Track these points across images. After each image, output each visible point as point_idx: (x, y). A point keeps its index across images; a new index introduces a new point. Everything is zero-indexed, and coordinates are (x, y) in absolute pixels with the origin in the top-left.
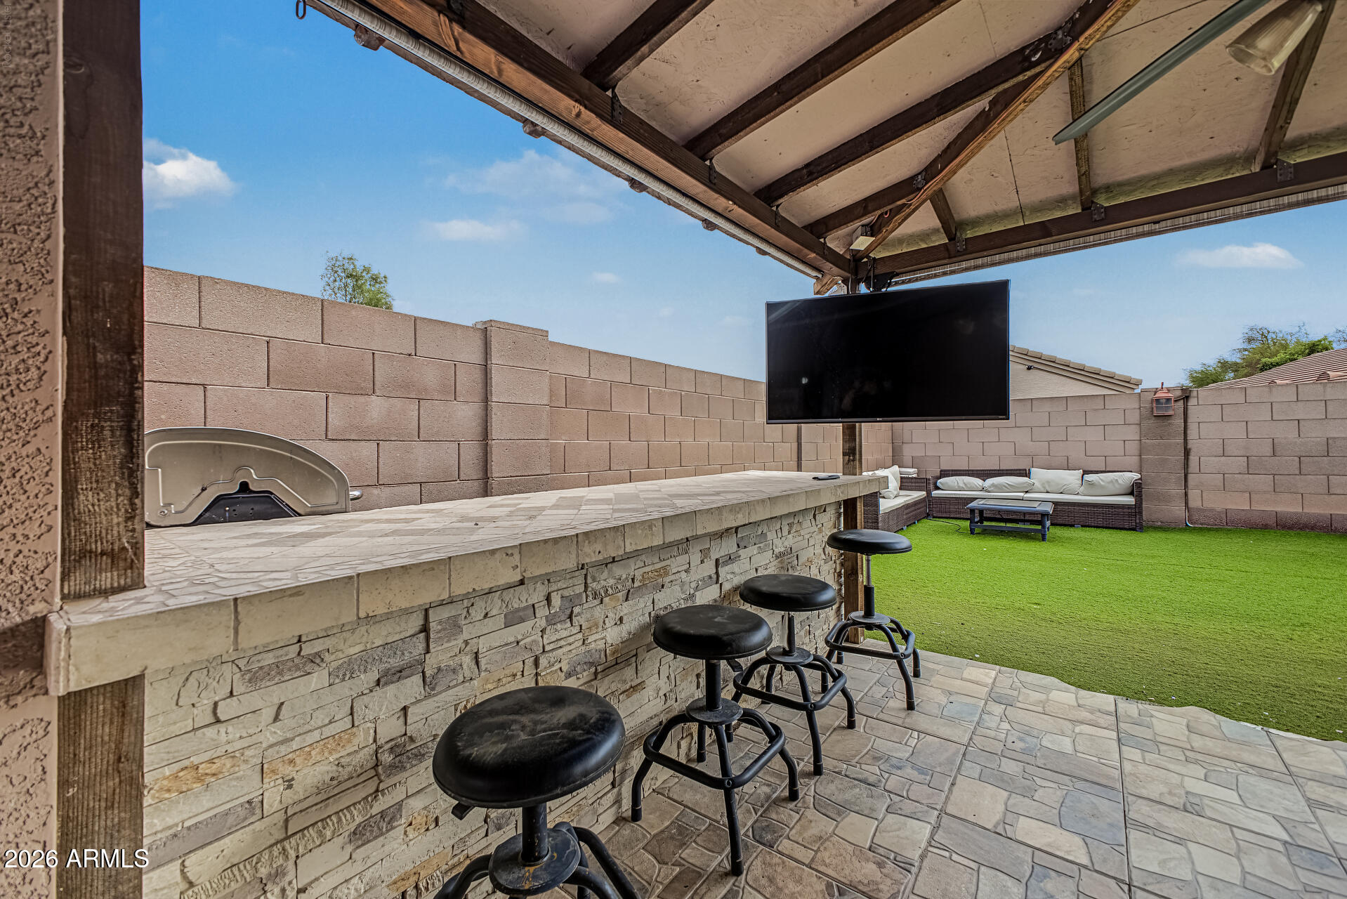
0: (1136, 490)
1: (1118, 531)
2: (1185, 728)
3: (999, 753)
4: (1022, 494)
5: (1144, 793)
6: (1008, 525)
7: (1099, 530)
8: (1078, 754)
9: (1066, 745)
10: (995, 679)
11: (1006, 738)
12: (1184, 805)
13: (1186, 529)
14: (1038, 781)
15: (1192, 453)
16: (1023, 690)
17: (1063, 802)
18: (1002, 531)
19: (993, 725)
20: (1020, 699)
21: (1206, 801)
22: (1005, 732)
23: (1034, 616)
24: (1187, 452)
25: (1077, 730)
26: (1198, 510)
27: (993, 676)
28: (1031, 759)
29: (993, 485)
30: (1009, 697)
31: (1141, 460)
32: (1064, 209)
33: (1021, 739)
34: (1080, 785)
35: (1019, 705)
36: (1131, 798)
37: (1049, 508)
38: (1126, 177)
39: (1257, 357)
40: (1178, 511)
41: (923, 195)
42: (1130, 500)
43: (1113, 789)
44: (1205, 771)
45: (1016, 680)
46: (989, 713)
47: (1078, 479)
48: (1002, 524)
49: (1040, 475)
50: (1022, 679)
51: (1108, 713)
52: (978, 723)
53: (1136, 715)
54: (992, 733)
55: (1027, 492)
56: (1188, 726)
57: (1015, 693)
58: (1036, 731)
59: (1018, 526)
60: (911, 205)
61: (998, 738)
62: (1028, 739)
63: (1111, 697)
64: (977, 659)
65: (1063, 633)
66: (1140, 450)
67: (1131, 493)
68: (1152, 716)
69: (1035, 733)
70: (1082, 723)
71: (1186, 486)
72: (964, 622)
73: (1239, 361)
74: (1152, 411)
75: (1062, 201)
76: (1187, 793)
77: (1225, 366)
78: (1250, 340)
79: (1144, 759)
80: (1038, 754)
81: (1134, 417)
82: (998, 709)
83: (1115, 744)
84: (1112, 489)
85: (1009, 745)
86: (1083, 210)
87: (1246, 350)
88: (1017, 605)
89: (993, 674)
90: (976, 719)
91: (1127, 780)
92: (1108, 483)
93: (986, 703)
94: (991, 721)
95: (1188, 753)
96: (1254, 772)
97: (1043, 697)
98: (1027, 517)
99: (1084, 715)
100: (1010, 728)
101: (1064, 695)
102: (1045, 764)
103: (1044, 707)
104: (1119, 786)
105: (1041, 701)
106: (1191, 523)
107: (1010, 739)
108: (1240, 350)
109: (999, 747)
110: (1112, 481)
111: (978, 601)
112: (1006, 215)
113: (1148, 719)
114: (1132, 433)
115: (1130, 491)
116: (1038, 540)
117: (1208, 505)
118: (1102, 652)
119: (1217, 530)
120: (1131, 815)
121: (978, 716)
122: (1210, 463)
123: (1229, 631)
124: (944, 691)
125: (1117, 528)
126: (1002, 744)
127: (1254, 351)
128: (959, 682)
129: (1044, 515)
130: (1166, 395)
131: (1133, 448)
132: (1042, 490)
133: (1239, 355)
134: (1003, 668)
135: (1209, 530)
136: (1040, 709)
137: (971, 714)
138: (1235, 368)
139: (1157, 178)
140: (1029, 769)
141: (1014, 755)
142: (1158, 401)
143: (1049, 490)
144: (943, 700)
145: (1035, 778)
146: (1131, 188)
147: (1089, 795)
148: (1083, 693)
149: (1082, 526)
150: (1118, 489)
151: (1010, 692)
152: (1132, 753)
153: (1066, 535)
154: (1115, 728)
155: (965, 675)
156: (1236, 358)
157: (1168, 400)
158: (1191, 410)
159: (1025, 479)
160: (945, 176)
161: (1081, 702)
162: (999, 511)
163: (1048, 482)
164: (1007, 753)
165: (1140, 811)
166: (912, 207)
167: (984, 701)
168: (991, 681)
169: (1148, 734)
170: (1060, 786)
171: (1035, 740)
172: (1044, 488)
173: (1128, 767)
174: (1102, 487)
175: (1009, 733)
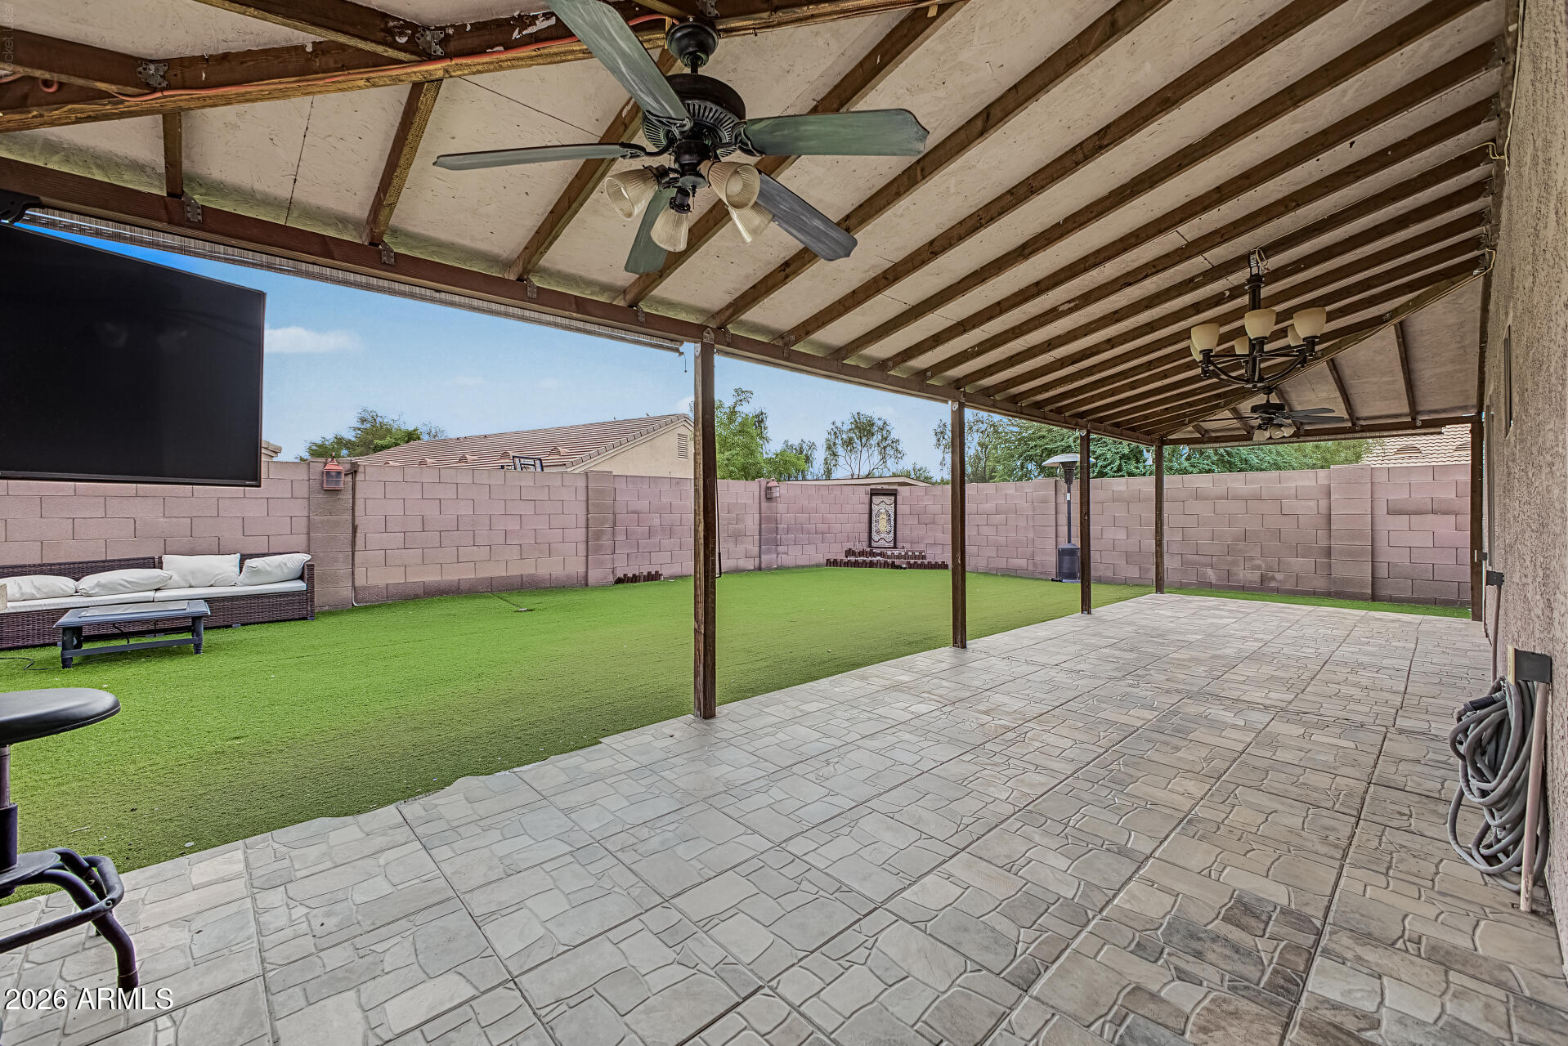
0: (306, 573)
1: (287, 623)
2: (464, 801)
3: (314, 951)
4: (151, 594)
5: (473, 883)
6: (132, 641)
7: (265, 625)
8: (399, 887)
9: (382, 887)
10: (246, 860)
11: (310, 925)
12: (506, 873)
13: (353, 610)
14: (379, 948)
15: (359, 530)
16: (294, 853)
17: (416, 950)
18: (121, 653)
19: (283, 921)
20: (296, 867)
21: (515, 856)
22: (304, 919)
23: (241, 755)
24: (355, 529)
25: (382, 861)
26: (364, 588)
27: (242, 857)
28: (356, 930)
29: (98, 585)
30: (279, 873)
31: (309, 539)
32: (340, 232)
33: (329, 914)
34: (420, 919)
35: (299, 874)
36: (468, 896)
37: (204, 608)
38: (416, 230)
39: (370, 437)
40: (346, 592)
41: (154, 99)
42: (301, 585)
43: (448, 899)
44: (499, 831)
45: (276, 846)
46: (266, 910)
47: (235, 566)
48: (124, 642)
49: (175, 564)
50: (284, 840)
51: (399, 826)
52: (260, 933)
53: (423, 813)
54: (289, 933)
55: (156, 590)
56: (467, 799)
57: (286, 863)
58: (340, 892)
59: (155, 640)
60: (122, 102)
61: (301, 932)
62: (338, 907)
63: (392, 808)
64: (192, 850)
65: (291, 761)
66: (309, 528)
67: (301, 578)
68: (436, 806)
69: (341, 896)
70: (382, 851)
71: (353, 565)
72: (134, 806)
73: (353, 439)
74: (322, 484)
75: (342, 220)
76: (500, 859)
77: (340, 442)
78: (363, 420)
79: (454, 851)
80: (360, 917)
81: (301, 490)
82: (276, 897)
83: (423, 852)
84: (279, 575)
85: (319, 931)
86: (370, 244)
87: (359, 429)
88: (210, 749)
89: (239, 855)
90: (253, 929)
91: (454, 881)
92: (277, 567)
93: (254, 900)
94: (276, 919)
95: (482, 823)
96: (527, 811)
97: (323, 847)
98: (161, 626)
99: (379, 841)
100: (306, 910)
101: (344, 833)
102: (373, 924)
103: (331, 859)
104: (451, 893)
105: (324, 854)
106: (358, 603)
107: (316, 924)
108: (355, 429)
109: (308, 944)
110: (280, 565)
111: (141, 765)
112: (267, 202)
113: (434, 811)
114: (299, 509)
115: (300, 573)
116: (191, 654)
117: (371, 582)
118: (346, 764)
119: (379, 606)
120: (477, 912)
121: (253, 923)
122: (374, 539)
123: (437, 698)
124: (172, 923)
125: (285, 621)
126: (310, 937)
127: (365, 431)
128: (192, 896)
129: (196, 619)
130: (337, 468)
131: (301, 525)
132: (183, 584)
133: (354, 434)
134: (248, 840)
135: (373, 607)
136: (329, 864)
137: (242, 928)
138: (349, 445)
139: (441, 245)
140: (359, 942)
141: (335, 939)
142: (328, 473)
143: (193, 584)
144: (182, 936)
145: (372, 948)
146: (414, 243)
147: (434, 923)
148: (362, 818)
149: (243, 625)
150: (286, 573)
151: (277, 866)
152: (443, 853)
153: (224, 639)
154: (413, 837)
155: (195, 880)
156: (350, 436)
157: (339, 473)
158: (359, 485)
159: (156, 572)
160: (210, 98)
161: (367, 829)
162: (114, 624)
163: (193, 573)
164: (324, 943)
165: (480, 903)
166: (122, 108)
167: (249, 900)
168: (241, 867)
169: (441, 825)
170: (403, 935)
171: (345, 904)
172: (186, 581)
173: (448, 869)
174: (268, 573)
175: (310, 917)
